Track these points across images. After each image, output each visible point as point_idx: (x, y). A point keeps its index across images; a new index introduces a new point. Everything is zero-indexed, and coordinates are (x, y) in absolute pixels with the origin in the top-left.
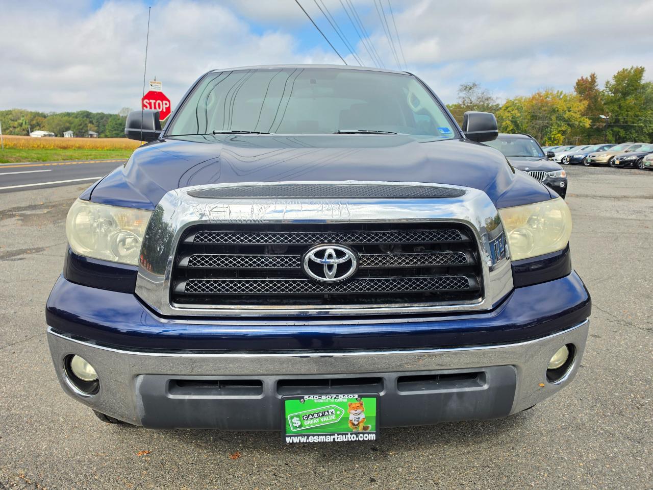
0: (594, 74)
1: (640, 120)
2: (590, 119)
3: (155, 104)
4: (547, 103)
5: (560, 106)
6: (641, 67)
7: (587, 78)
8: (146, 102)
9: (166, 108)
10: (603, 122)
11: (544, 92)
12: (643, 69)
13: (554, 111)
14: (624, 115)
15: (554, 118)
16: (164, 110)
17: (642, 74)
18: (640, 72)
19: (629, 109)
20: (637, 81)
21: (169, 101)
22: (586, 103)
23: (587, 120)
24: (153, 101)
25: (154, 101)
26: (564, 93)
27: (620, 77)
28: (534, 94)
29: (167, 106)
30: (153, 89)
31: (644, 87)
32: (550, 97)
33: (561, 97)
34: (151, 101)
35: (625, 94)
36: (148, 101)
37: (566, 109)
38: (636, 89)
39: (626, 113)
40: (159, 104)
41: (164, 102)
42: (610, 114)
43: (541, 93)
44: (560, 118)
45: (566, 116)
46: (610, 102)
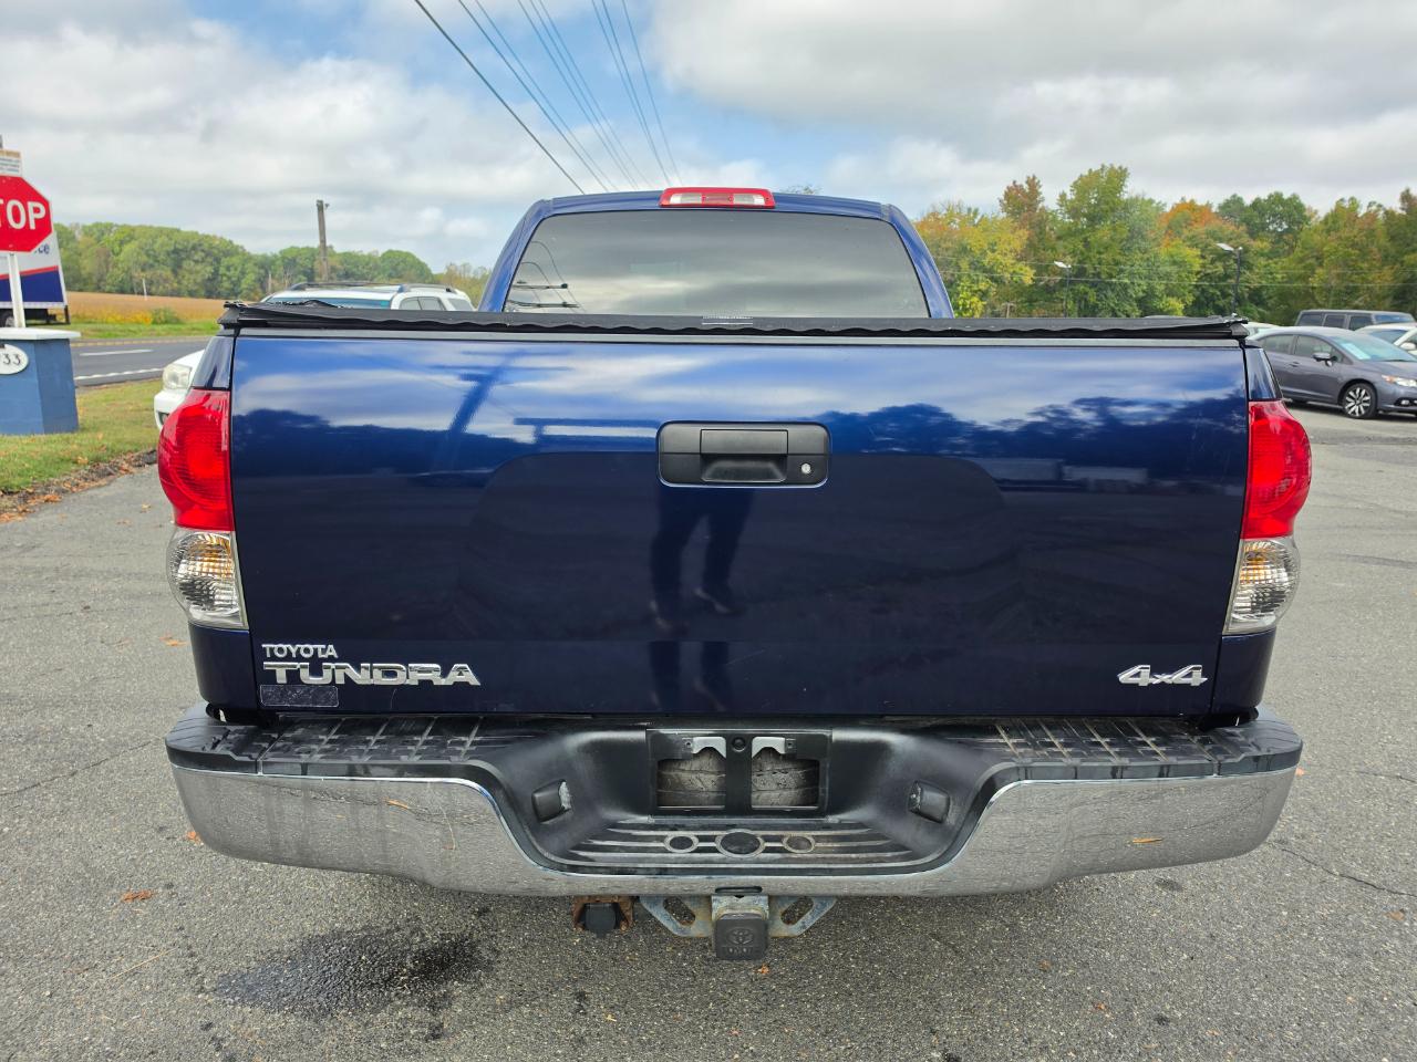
0: (1034, 178)
1: (1122, 271)
2: (1031, 267)
4: (951, 231)
5: (976, 241)
6: (1120, 168)
7: (1022, 185)
9: (37, 221)
10: (1055, 274)
11: (945, 212)
12: (1126, 170)
13: (964, 250)
14: (1094, 260)
15: (964, 265)
16: (33, 226)
17: (1123, 181)
18: (1120, 176)
19: (1102, 250)
20: (1114, 194)
21: (46, 203)
22: (1024, 233)
23: (1028, 268)
26: (981, 212)
27: (1082, 186)
28: (925, 215)
29: (41, 215)
31: (1128, 206)
32: (958, 221)
33: (976, 221)
35: (1094, 219)
37: (986, 247)
38: (1113, 210)
39: (1098, 256)
40: (15, 210)
41: (31, 205)
42: (1069, 258)
43: (939, 213)
44: (975, 265)
45: (986, 262)
46: (1069, 233)
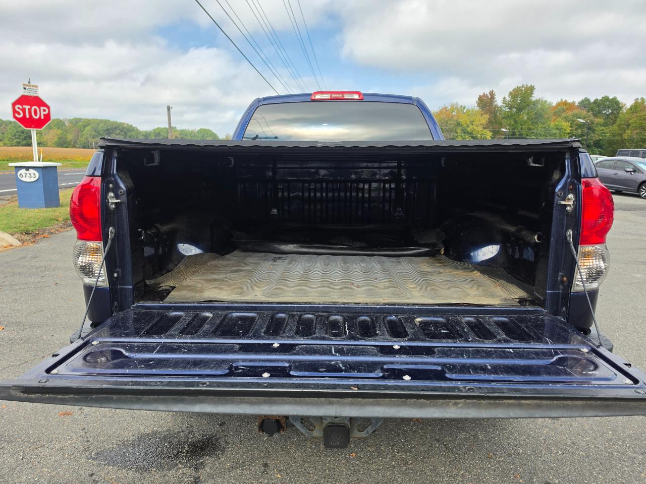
1: (533, 133)
2: (491, 131)
3: (30, 110)
4: (453, 116)
5: (464, 120)
6: (531, 86)
7: (487, 94)
8: (19, 108)
9: (44, 115)
10: (501, 134)
11: (450, 107)
12: (534, 87)
13: (459, 124)
14: (519, 128)
15: (459, 131)
16: (42, 117)
17: (533, 92)
18: (531, 89)
19: (523, 124)
20: (528, 98)
21: (48, 107)
22: (487, 116)
23: (489, 132)
24: (27, 107)
25: (29, 107)
26: (467, 107)
27: (514, 94)
28: (441, 108)
29: (47, 112)
30: (27, 93)
31: (535, 103)
32: (456, 111)
33: (465, 111)
34: (24, 106)
35: (520, 109)
36: (21, 107)
37: (469, 123)
38: (528, 105)
39: (521, 126)
40: (35, 110)
41: (42, 108)
42: (508, 127)
43: (447, 108)
44: (465, 131)
45: (469, 129)
46: (508, 116)
